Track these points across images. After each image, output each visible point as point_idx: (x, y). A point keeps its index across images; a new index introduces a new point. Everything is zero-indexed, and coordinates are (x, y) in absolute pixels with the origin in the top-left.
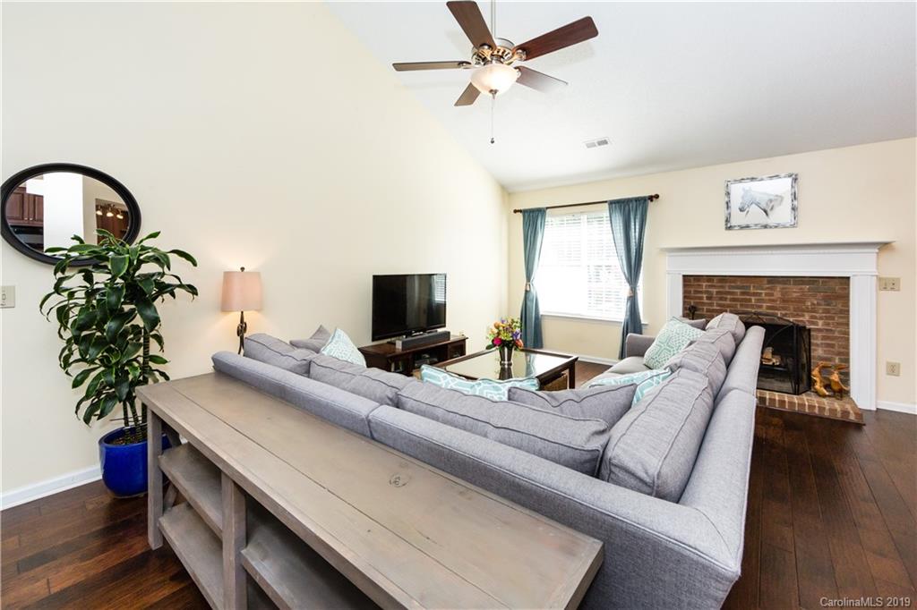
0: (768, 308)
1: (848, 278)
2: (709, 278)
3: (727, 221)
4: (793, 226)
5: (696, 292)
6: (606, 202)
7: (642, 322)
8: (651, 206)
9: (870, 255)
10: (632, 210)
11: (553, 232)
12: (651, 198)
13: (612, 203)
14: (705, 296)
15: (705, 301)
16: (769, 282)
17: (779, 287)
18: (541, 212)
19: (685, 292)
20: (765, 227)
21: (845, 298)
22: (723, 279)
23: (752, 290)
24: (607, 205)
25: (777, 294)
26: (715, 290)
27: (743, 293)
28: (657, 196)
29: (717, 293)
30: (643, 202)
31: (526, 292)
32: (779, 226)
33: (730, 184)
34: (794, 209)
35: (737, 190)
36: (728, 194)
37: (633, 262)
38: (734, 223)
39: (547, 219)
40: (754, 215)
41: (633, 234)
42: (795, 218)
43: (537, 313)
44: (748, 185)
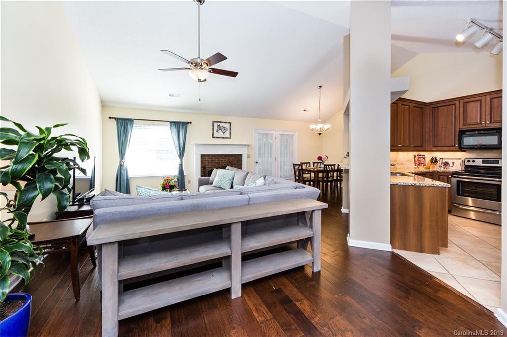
1: (241, 155)
2: (209, 155)
3: (213, 135)
4: (230, 138)
5: (204, 161)
6: (168, 121)
7: (185, 174)
8: (189, 125)
9: (246, 148)
10: (180, 126)
11: (136, 133)
12: (188, 123)
13: (171, 122)
14: (207, 162)
15: (207, 164)
16: (225, 156)
17: (227, 158)
18: (131, 121)
19: (201, 161)
20: (223, 138)
21: (241, 160)
22: (213, 155)
23: (221, 159)
24: (169, 123)
25: (227, 160)
26: (210, 160)
27: (218, 160)
28: (191, 123)
29: (211, 161)
30: (185, 124)
31: (121, 165)
32: (226, 138)
33: (214, 122)
34: (230, 133)
35: (216, 124)
36: (213, 126)
37: (181, 149)
38: (215, 136)
39: (134, 125)
40: (220, 134)
41: (181, 137)
42: (230, 136)
43: (127, 177)
44: (219, 124)
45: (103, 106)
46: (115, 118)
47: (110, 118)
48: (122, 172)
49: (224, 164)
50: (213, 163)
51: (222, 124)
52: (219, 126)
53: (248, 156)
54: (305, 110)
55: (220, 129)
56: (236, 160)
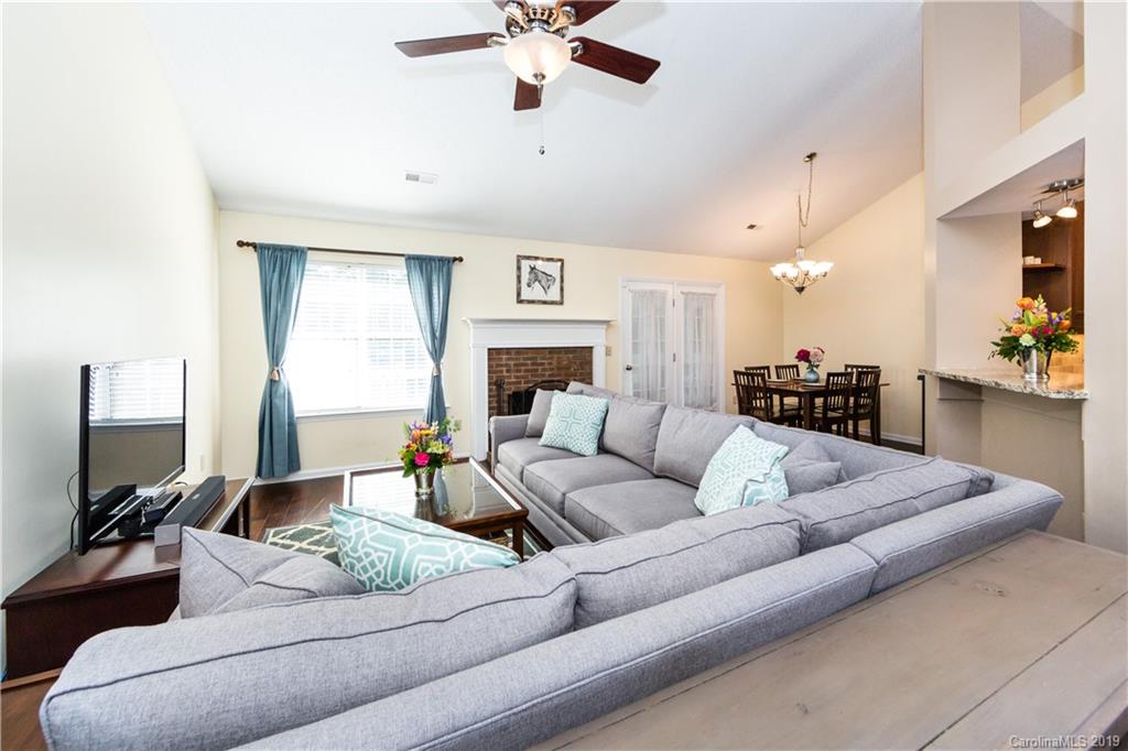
0: (550, 375)
1: (591, 348)
2: (508, 351)
3: (519, 294)
4: (562, 303)
5: (498, 366)
6: (402, 255)
7: (446, 405)
8: (456, 268)
9: (602, 329)
10: (434, 270)
11: (315, 287)
12: (455, 259)
13: (410, 258)
14: (504, 369)
15: (505, 374)
16: (550, 353)
17: (555, 357)
18: (298, 253)
19: (490, 366)
20: (545, 303)
21: (590, 363)
22: (519, 351)
23: (539, 361)
24: (403, 258)
25: (555, 362)
26: (512, 363)
27: (533, 364)
28: (461, 260)
29: (515, 365)
30: (446, 264)
31: (272, 383)
32: (552, 303)
33: (520, 258)
34: (562, 289)
35: (525, 264)
36: (519, 268)
37: (438, 334)
38: (523, 297)
39: (307, 267)
40: (536, 292)
41: (435, 300)
42: (562, 296)
43: (291, 416)
44: (533, 263)
45: (220, 209)
46: (254, 246)
47: (241, 244)
48: (277, 401)
49: (547, 373)
50: (519, 371)
51: (539, 264)
52: (533, 269)
53: (608, 352)
54: (752, 227)
55: (537, 279)
56: (578, 362)
